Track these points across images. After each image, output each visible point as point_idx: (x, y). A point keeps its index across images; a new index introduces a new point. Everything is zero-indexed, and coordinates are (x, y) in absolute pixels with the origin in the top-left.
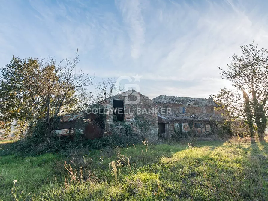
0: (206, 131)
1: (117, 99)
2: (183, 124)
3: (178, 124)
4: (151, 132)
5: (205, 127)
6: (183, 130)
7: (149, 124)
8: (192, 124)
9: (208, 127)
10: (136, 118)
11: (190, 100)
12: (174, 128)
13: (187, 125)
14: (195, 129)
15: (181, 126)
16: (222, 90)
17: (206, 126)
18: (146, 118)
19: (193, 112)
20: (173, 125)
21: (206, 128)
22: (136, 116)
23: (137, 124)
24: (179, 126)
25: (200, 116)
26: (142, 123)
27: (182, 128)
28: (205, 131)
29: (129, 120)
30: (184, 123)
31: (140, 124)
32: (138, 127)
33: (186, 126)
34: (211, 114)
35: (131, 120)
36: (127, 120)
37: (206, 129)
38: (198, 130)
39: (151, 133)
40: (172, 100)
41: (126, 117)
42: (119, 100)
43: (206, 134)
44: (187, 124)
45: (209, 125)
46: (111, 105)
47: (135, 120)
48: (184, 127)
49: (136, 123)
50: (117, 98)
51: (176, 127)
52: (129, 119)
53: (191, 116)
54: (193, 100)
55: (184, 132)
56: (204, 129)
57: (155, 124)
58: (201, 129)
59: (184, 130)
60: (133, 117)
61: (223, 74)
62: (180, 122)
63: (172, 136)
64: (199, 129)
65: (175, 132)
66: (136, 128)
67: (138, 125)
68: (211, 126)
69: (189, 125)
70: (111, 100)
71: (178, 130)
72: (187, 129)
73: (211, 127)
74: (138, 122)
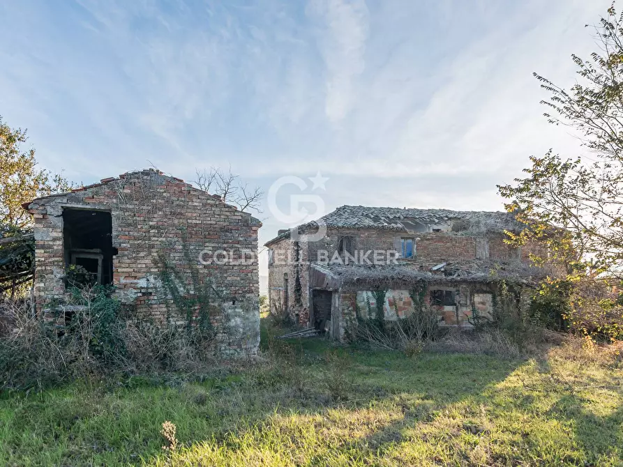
0: (477, 317)
1: (80, 206)
2: (389, 295)
3: (370, 294)
4: (232, 323)
5: (473, 304)
6: (389, 314)
7: (220, 297)
8: (421, 295)
9: (483, 303)
10: (164, 276)
11: (441, 218)
12: (357, 309)
13: (403, 296)
14: (435, 308)
15: (380, 301)
16: (538, 163)
17: (478, 299)
18: (210, 274)
19: (442, 255)
20: (353, 299)
21: (478, 306)
22: (166, 266)
23: (170, 296)
24: (373, 301)
25: (465, 267)
26: (192, 292)
27: (386, 305)
28: (470, 315)
29: (137, 283)
30: (393, 289)
31: (185, 298)
32: (174, 308)
33: (401, 299)
34: (507, 259)
35: (142, 283)
36: (123, 281)
37: (474, 310)
38: (444, 313)
39: (229, 328)
40: (376, 219)
41: (119, 270)
42: (88, 207)
43: (475, 324)
44: (405, 295)
45: (489, 297)
46: (54, 227)
47: (159, 284)
48: (392, 304)
49: (166, 295)
50: (78, 201)
51: (360, 305)
52: (135, 278)
53: (435, 268)
54: (451, 216)
55: (394, 318)
56: (467, 310)
57: (248, 295)
58: (457, 309)
59: (393, 312)
60: (151, 273)
61: (555, 102)
62: (379, 287)
63: (346, 332)
64: (448, 309)
65: (360, 319)
66: (165, 309)
67: (175, 299)
68: (494, 298)
69: (411, 297)
70: (49, 210)
71: (370, 314)
72: (401, 309)
73: (495, 303)
74: (174, 291)
